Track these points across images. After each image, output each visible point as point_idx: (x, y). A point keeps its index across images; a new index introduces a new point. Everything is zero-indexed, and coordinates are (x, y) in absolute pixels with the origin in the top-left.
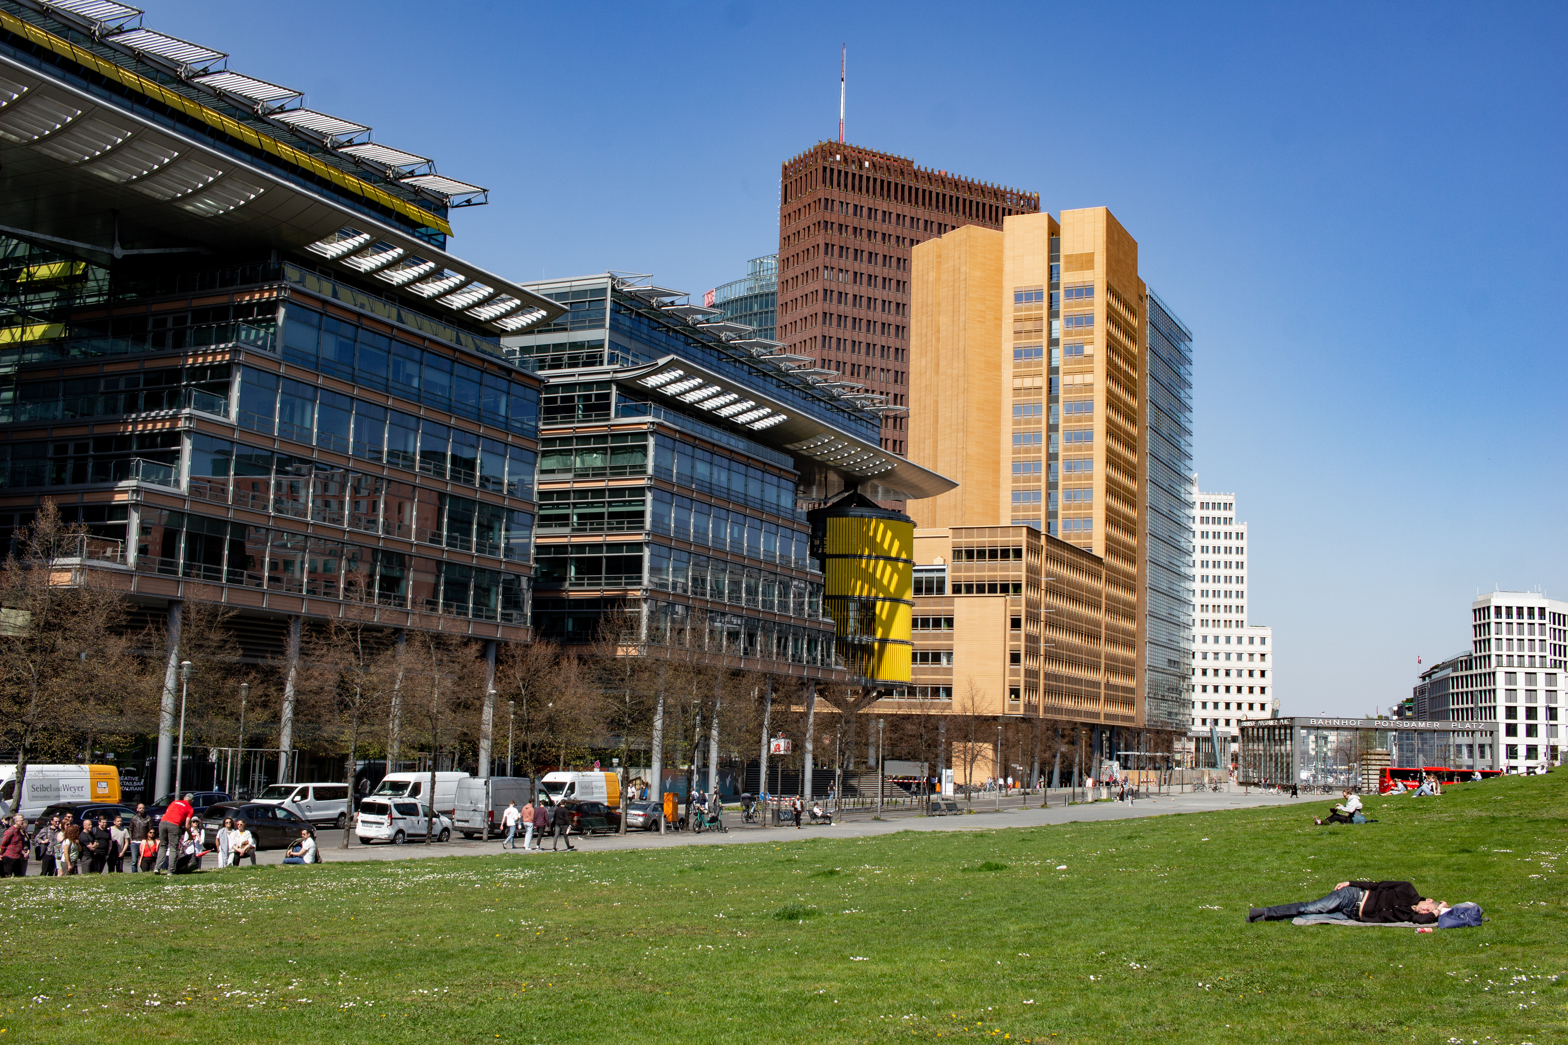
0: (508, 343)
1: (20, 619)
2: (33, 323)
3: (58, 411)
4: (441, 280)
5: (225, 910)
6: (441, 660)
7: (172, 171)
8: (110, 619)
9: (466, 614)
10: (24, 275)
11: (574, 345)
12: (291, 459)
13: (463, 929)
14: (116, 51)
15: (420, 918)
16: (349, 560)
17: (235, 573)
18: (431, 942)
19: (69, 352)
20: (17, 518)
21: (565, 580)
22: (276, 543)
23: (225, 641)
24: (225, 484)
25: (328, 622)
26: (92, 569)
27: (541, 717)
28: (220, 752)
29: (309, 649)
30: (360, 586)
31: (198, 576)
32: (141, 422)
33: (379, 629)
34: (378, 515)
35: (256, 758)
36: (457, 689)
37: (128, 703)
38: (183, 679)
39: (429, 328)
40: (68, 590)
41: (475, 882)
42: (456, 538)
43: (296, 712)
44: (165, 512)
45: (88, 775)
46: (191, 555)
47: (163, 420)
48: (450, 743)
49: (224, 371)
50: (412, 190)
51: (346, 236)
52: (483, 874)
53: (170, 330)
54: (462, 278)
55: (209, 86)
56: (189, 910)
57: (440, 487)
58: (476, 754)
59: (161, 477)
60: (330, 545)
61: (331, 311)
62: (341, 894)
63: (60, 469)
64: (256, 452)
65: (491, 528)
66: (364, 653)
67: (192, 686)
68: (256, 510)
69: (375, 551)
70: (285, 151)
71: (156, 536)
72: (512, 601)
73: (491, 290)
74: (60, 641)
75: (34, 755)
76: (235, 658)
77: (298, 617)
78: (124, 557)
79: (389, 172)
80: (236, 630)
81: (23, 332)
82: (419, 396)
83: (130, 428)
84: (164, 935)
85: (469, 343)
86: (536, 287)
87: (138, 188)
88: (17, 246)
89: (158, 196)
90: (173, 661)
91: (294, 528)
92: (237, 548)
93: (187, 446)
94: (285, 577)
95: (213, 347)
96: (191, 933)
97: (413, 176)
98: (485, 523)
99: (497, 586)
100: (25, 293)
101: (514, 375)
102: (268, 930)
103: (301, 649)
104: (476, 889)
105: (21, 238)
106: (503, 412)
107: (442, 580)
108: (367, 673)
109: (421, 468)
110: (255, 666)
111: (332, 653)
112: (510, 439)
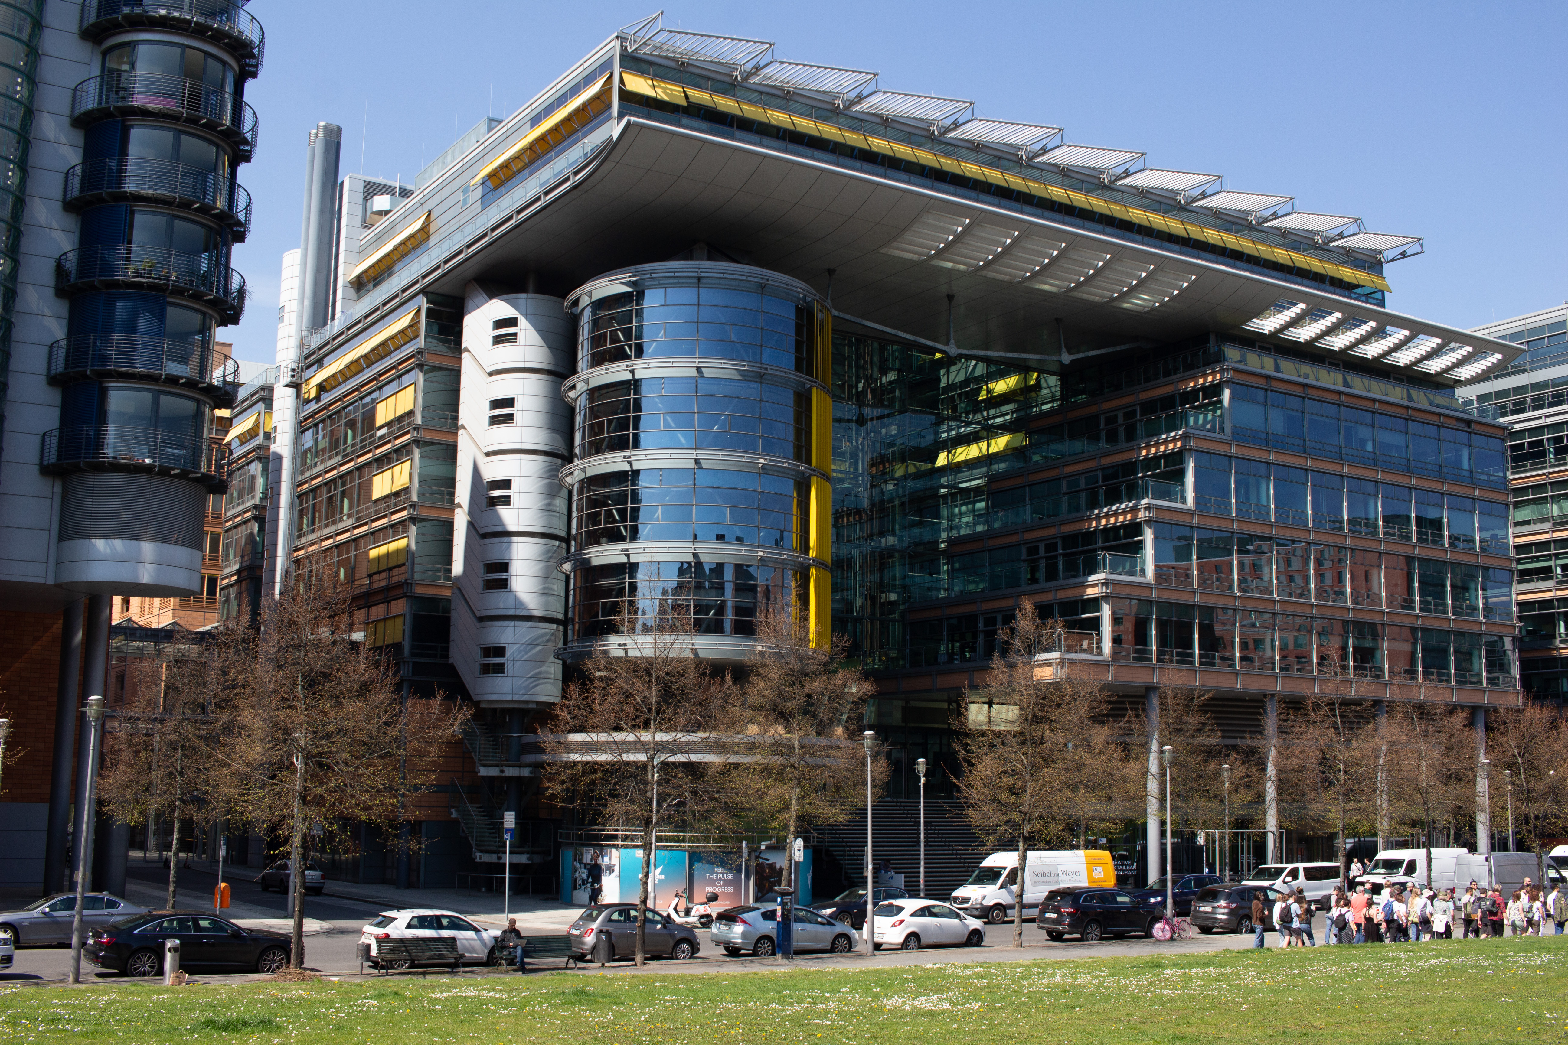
0: (1462, 393)
1: (1010, 714)
2: (996, 435)
3: (1027, 515)
4: (1384, 338)
5: (1225, 996)
6: (1426, 731)
7: (1107, 273)
8: (1092, 709)
9: (1449, 681)
10: (984, 392)
11: (1536, 386)
12: (1251, 538)
13: (1479, 1021)
14: (1042, 170)
15: (1429, 1008)
16: (1319, 634)
17: (1207, 656)
18: (1445, 1034)
19: (1031, 458)
20: (999, 619)
21: (1554, 637)
22: (1243, 623)
23: (1203, 724)
24: (1189, 569)
25: (1304, 698)
26: (1071, 662)
27: (1541, 786)
28: (1207, 834)
29: (1287, 727)
30: (1333, 659)
31: (1171, 661)
32: (1103, 517)
33: (1358, 703)
34: (1345, 586)
35: (1243, 839)
36: (1446, 760)
37: (1115, 789)
38: (1166, 764)
39: (1377, 389)
40: (1050, 684)
41: (1485, 968)
42: (1429, 603)
43: (1280, 791)
44: (1134, 602)
45: (1083, 860)
46: (1163, 642)
47: (1124, 512)
48: (1443, 817)
49: (1176, 460)
50: (1343, 252)
51: (1281, 308)
52: (1494, 959)
53: (1121, 425)
54: (1407, 333)
55: (1131, 186)
56: (1189, 995)
57: (1407, 551)
58: (1473, 829)
59: (1127, 567)
60: (1299, 621)
61: (1275, 385)
62: (1342, 980)
63: (1034, 570)
64: (1216, 534)
65: (1466, 589)
66: (1344, 728)
67: (1174, 769)
68: (1221, 592)
69: (1345, 623)
70: (1212, 235)
71: (1128, 626)
72: (1497, 663)
73: (1439, 341)
74: (1047, 733)
75: (1034, 842)
76: (1214, 739)
77: (1273, 695)
78: (1100, 648)
79: (1317, 238)
80: (1212, 712)
81: (989, 445)
82: (1375, 460)
83: (1094, 524)
84: (1167, 1022)
85: (1421, 398)
86: (1487, 331)
87: (1077, 294)
88: (975, 366)
89: (1097, 299)
90: (1155, 747)
91: (1261, 606)
92: (1206, 631)
93: (1149, 535)
94: (1256, 656)
95: (1164, 436)
96: (1193, 1020)
97: (1342, 238)
98: (1459, 584)
99: (1480, 650)
100: (987, 409)
101: (1473, 426)
102: (1270, 1017)
103: (1279, 727)
104: (1488, 976)
105: (978, 359)
106: (1466, 465)
107: (1419, 647)
108: (1349, 748)
109: (1384, 533)
110: (1234, 747)
111: (1311, 730)
112: (1477, 493)
